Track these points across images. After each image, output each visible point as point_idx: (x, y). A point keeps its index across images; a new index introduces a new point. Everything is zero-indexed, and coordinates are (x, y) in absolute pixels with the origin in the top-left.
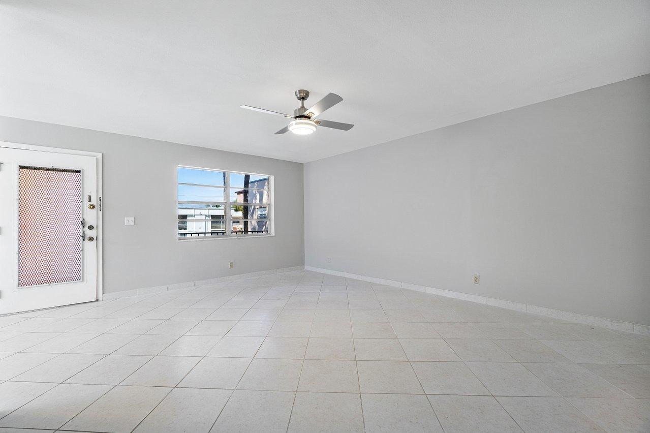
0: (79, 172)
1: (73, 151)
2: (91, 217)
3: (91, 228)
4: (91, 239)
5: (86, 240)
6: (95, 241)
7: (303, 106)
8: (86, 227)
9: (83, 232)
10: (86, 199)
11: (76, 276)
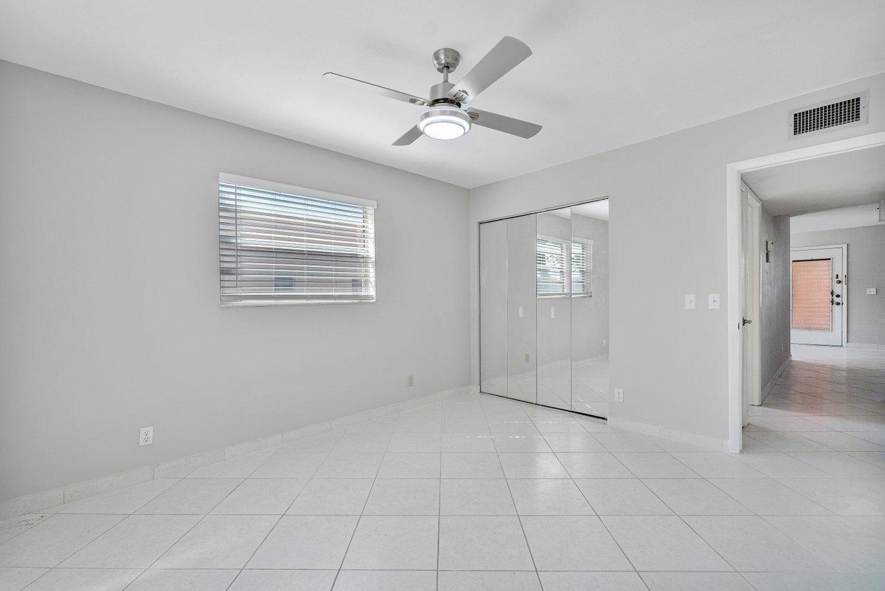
0: (830, 259)
1: (828, 247)
2: (838, 289)
3: (838, 296)
4: (838, 304)
5: (834, 304)
6: (840, 305)
8: (834, 296)
9: (832, 299)
10: (835, 277)
11: (830, 329)
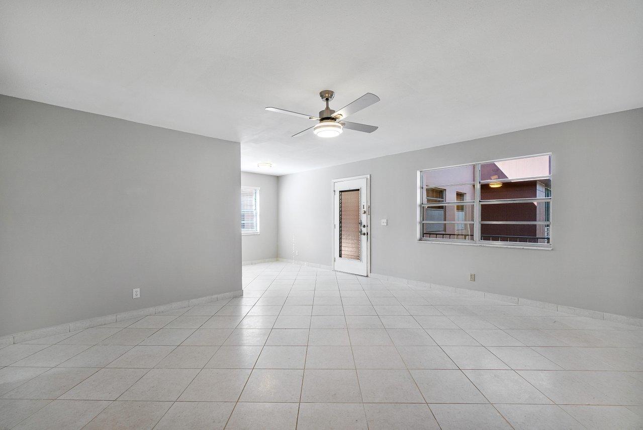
0: (359, 190)
2: (364, 219)
3: (364, 227)
5: (362, 234)
6: (366, 235)
7: (327, 107)
9: (361, 229)
10: (362, 207)
